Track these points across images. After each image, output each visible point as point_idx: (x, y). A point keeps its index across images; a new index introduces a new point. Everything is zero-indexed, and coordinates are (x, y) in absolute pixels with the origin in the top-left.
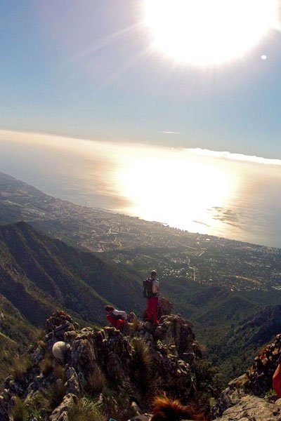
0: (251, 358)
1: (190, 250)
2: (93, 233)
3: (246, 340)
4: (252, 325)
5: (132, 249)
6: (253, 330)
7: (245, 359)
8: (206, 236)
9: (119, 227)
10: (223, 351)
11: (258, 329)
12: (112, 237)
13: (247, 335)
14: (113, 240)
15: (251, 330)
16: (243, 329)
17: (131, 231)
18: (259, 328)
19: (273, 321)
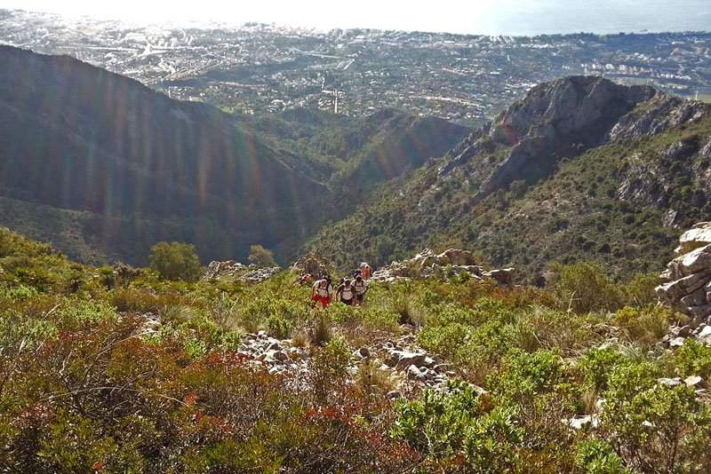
0: (489, 232)
1: (324, 61)
2: (110, 58)
3: (474, 186)
4: (489, 147)
5: (199, 76)
6: (492, 160)
7: (472, 237)
8: (358, 32)
9: (168, 39)
10: (408, 226)
11: (506, 154)
12: (153, 59)
13: (475, 174)
14: (156, 65)
15: (486, 160)
16: (463, 161)
17: (195, 44)
18: (511, 149)
19: (555, 124)
